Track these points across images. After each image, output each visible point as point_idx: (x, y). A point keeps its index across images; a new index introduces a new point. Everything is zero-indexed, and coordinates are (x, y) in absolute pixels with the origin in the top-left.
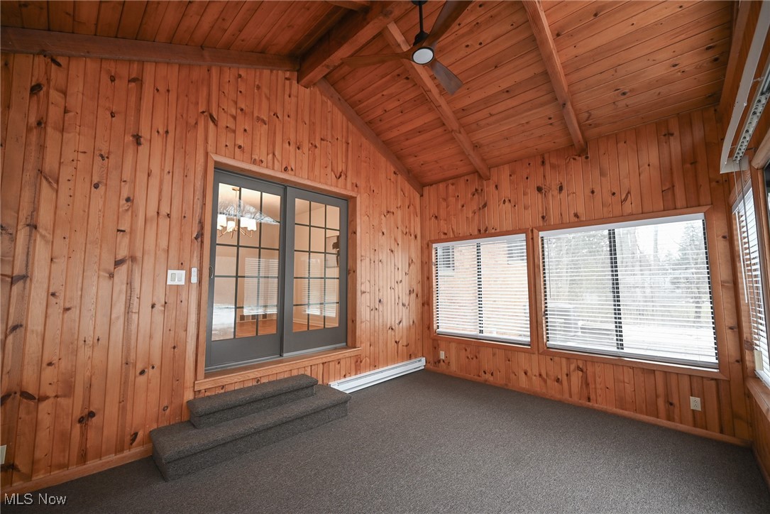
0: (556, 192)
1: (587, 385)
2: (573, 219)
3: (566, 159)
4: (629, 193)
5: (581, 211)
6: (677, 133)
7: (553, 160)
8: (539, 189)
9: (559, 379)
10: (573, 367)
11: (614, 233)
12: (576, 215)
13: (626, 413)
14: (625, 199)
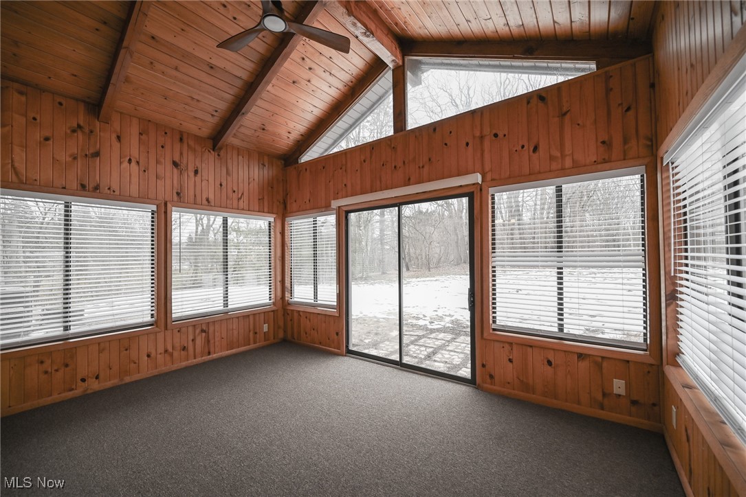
0: (192, 174)
1: (209, 341)
2: (205, 202)
3: (202, 148)
4: (243, 194)
5: (211, 197)
6: (267, 166)
7: (191, 143)
8: (175, 164)
9: (185, 347)
10: (198, 331)
11: (227, 220)
12: (208, 200)
13: (234, 351)
14: (241, 198)
